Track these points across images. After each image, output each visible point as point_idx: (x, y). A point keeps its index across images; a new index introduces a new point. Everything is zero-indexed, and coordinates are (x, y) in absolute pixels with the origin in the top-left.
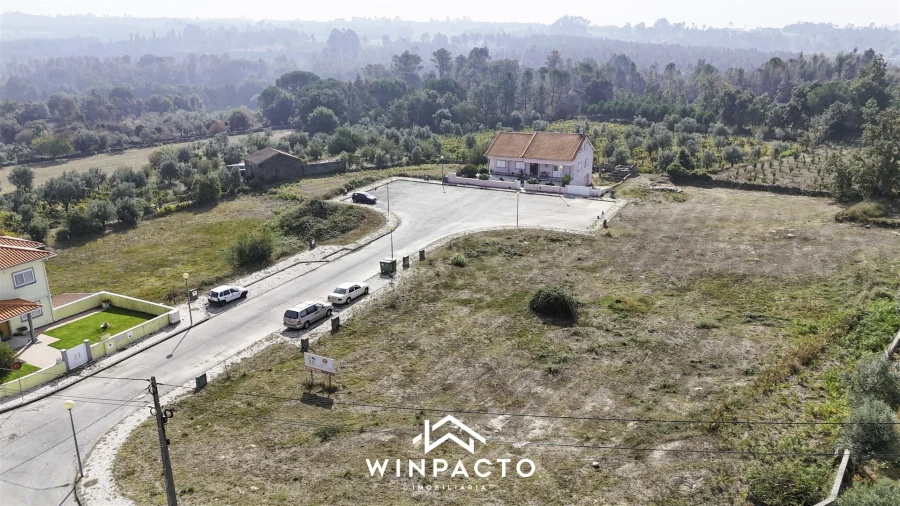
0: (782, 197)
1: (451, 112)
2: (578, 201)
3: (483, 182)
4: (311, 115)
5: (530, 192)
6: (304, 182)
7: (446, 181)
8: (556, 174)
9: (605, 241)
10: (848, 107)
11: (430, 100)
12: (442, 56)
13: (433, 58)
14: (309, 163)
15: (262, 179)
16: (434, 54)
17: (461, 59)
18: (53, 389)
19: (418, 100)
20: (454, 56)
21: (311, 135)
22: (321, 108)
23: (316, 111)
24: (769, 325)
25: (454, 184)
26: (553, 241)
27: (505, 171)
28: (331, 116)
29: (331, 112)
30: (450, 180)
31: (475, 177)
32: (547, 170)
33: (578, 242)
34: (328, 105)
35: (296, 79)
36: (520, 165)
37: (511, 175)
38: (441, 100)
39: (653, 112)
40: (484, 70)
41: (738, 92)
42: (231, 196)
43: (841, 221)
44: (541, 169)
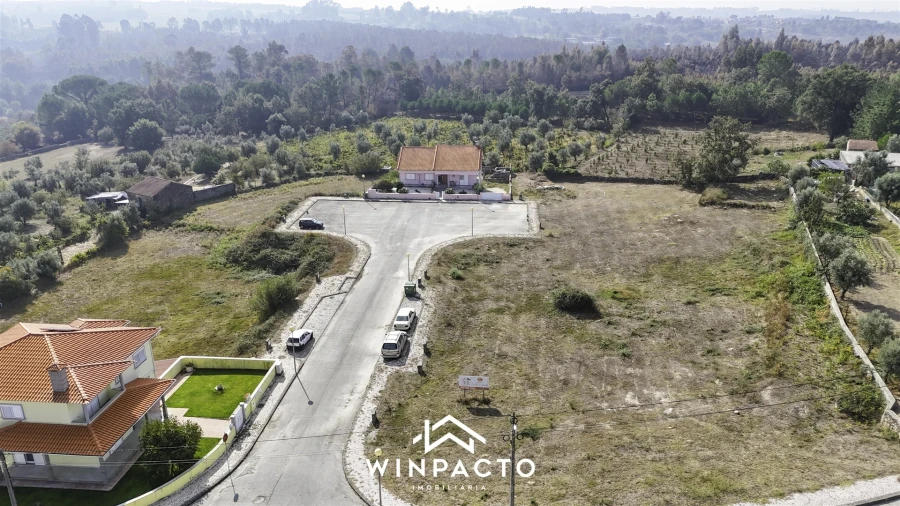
0: (642, 187)
1: (284, 116)
2: (495, 206)
3: (403, 195)
4: (132, 128)
5: (449, 201)
6: (201, 209)
7: (367, 198)
8: (462, 182)
9: (552, 241)
10: (637, 101)
11: (257, 105)
12: (238, 54)
13: (229, 55)
14: (196, 188)
15: (157, 211)
16: (230, 52)
17: (260, 57)
18: (241, 453)
19: (245, 106)
20: (250, 54)
21: (151, 153)
22: (143, 121)
23: (137, 125)
24: (728, 295)
25: (376, 200)
26: (511, 246)
27: (416, 183)
28: (156, 128)
29: (154, 124)
30: (370, 196)
31: (392, 191)
32: (454, 179)
33: (531, 244)
34: (148, 116)
35: (83, 85)
36: (429, 178)
37: (423, 186)
38: (268, 104)
39: (473, 108)
40: (287, 67)
41: (544, 89)
42: (136, 234)
43: (704, 205)
44: (450, 179)
